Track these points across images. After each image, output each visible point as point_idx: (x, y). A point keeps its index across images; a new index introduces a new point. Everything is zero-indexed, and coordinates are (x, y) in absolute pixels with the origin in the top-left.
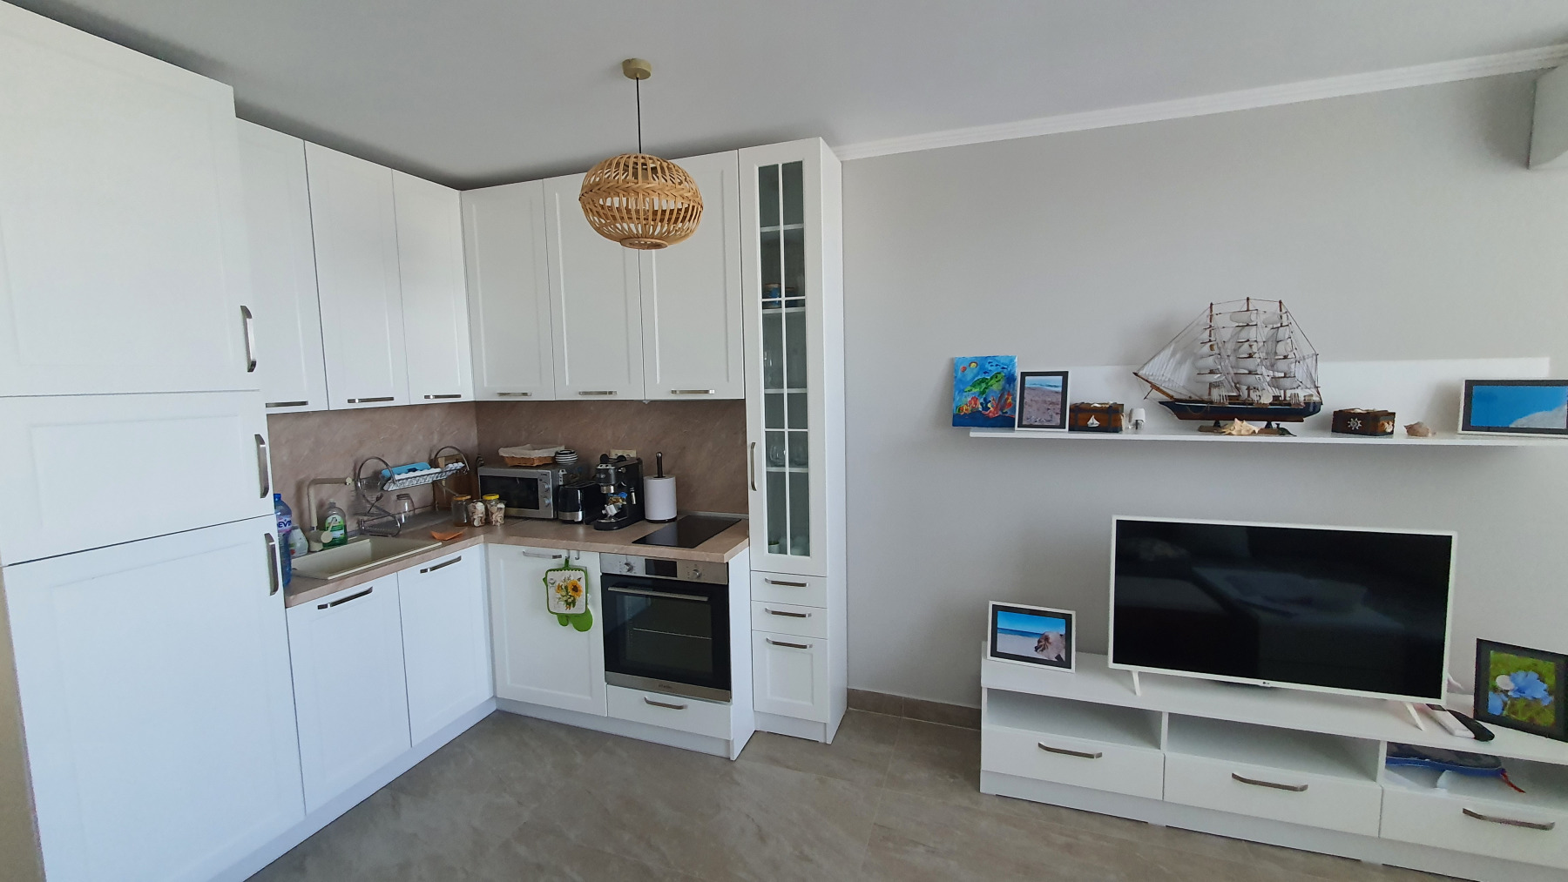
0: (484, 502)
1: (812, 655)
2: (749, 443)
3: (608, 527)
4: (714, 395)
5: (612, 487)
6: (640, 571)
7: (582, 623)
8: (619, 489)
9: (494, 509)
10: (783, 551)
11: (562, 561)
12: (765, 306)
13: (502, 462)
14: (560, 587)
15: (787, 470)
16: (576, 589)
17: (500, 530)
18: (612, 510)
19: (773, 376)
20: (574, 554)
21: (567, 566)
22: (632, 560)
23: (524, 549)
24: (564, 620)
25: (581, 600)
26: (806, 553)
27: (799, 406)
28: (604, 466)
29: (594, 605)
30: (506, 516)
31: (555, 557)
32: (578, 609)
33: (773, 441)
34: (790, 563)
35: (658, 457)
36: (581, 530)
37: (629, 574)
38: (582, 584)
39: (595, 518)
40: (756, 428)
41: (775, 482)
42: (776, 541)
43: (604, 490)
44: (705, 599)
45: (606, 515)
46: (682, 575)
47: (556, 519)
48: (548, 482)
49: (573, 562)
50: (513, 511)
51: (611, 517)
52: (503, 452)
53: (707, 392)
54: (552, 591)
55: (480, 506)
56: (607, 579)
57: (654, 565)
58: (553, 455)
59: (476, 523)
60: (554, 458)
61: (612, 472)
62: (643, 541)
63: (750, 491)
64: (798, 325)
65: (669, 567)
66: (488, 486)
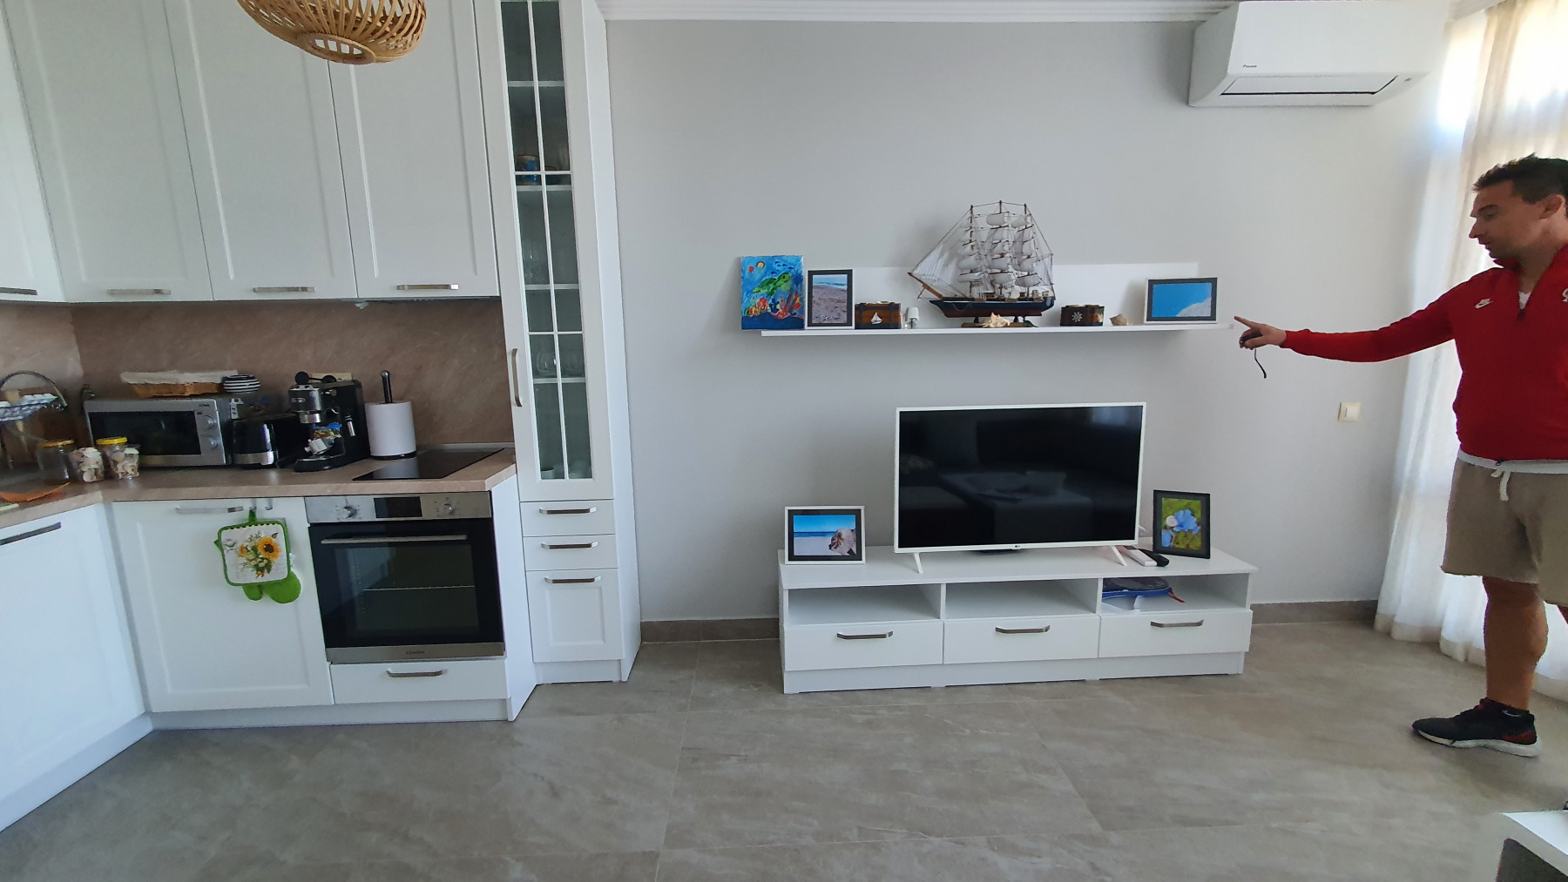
0: (97, 446)
1: (601, 588)
2: (509, 349)
3: (316, 467)
4: (457, 290)
5: (317, 415)
6: (367, 514)
7: (285, 591)
8: (328, 418)
9: (119, 456)
10: (560, 476)
11: (245, 515)
12: (520, 180)
13: (128, 392)
14: (243, 550)
15: (560, 380)
16: (270, 548)
17: (132, 485)
18: (318, 445)
19: (535, 271)
20: (262, 504)
21: (253, 519)
22: (353, 501)
23: (177, 504)
24: (255, 592)
25: (279, 562)
26: (587, 474)
27: (571, 305)
28: (302, 388)
29: (301, 566)
30: (142, 468)
31: (231, 510)
32: (277, 573)
33: (540, 347)
34: (569, 488)
35: (384, 378)
36: (273, 475)
37: (351, 520)
38: (280, 542)
39: (294, 459)
40: (517, 330)
41: (545, 397)
42: (550, 466)
43: (306, 419)
44: (463, 537)
45: (310, 454)
46: (429, 513)
47: (231, 465)
48: (212, 417)
49: (262, 514)
50: (156, 460)
51: (318, 455)
52: (128, 378)
53: (447, 287)
54: (231, 556)
55: (92, 455)
56: (317, 531)
57: (386, 505)
58: (219, 381)
59: (86, 478)
60: (221, 386)
61: (316, 394)
62: (369, 477)
63: (514, 408)
64: (564, 209)
65: (411, 504)
66: (104, 426)
